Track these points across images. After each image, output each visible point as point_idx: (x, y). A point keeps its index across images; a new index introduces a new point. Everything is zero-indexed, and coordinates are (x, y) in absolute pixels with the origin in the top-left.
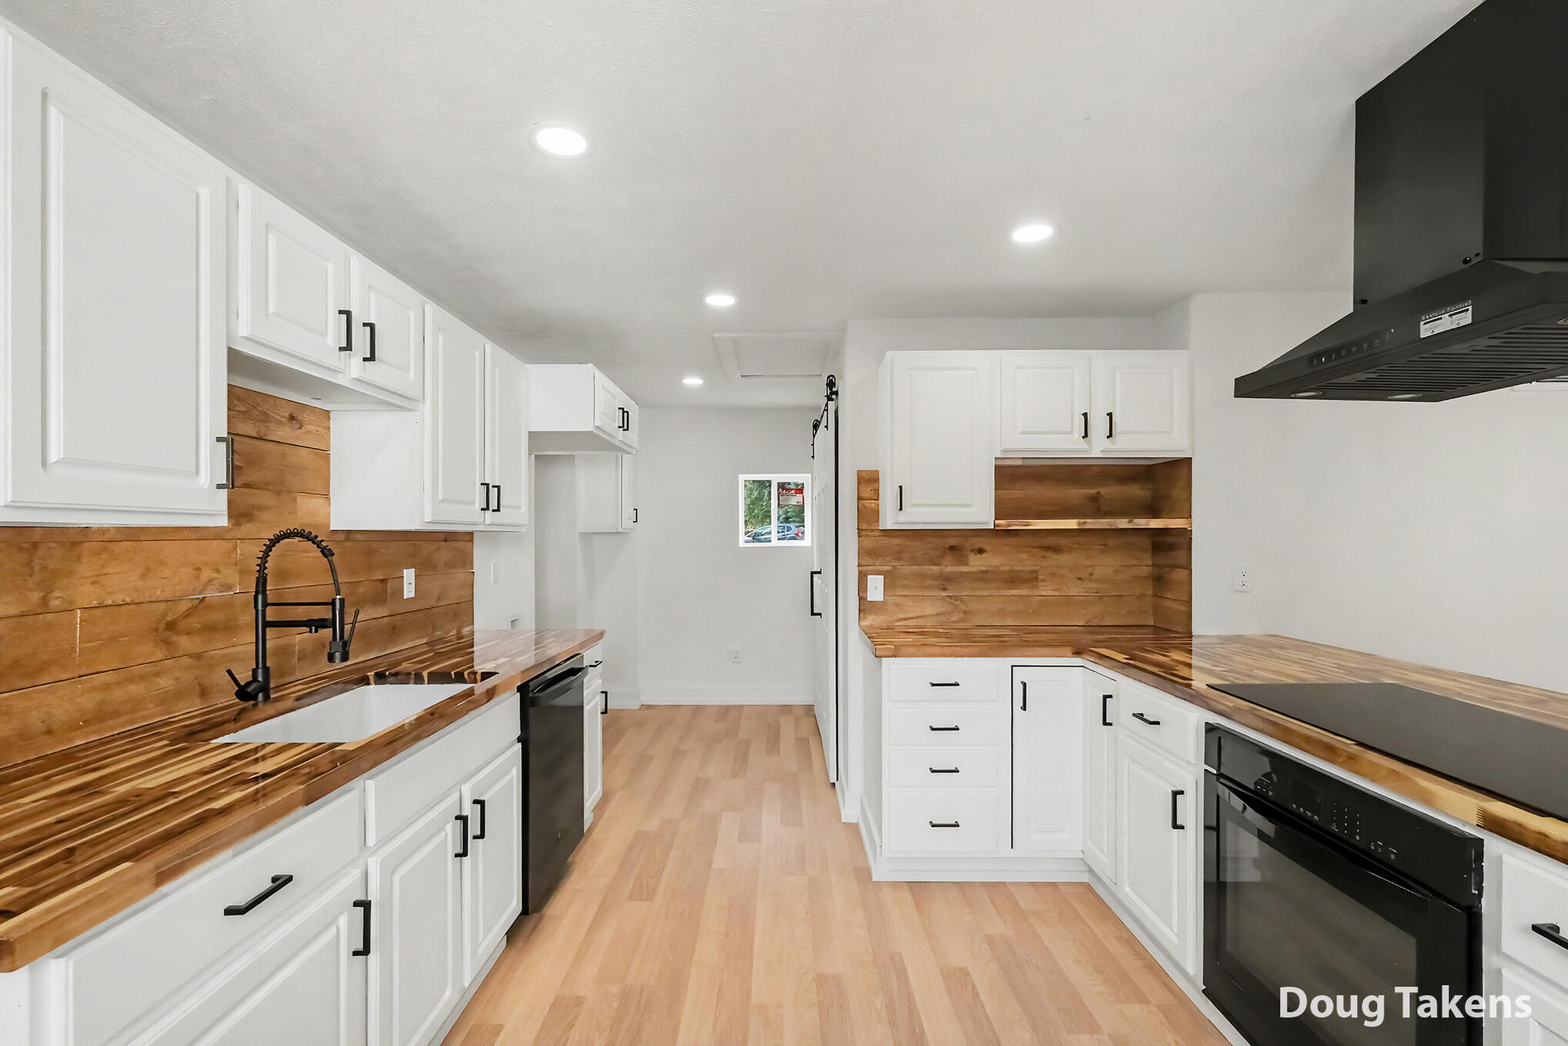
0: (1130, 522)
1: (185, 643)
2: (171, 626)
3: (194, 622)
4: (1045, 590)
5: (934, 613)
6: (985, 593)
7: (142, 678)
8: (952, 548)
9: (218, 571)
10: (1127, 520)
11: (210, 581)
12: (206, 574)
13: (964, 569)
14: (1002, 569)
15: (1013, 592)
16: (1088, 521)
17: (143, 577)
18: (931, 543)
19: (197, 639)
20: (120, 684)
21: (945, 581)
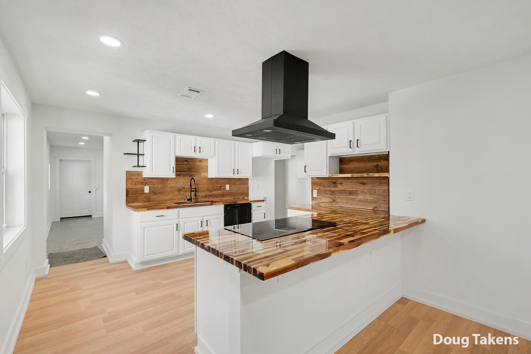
0: (367, 175)
1: (182, 192)
2: (180, 190)
3: (183, 190)
4: (360, 197)
5: (329, 201)
6: (342, 197)
7: (176, 196)
8: (333, 183)
9: (187, 183)
10: (366, 174)
11: (186, 185)
12: (185, 184)
13: (336, 189)
14: (347, 189)
15: (350, 197)
16: (354, 174)
17: (176, 184)
18: (328, 181)
19: (183, 192)
20: (173, 196)
21: (333, 192)
